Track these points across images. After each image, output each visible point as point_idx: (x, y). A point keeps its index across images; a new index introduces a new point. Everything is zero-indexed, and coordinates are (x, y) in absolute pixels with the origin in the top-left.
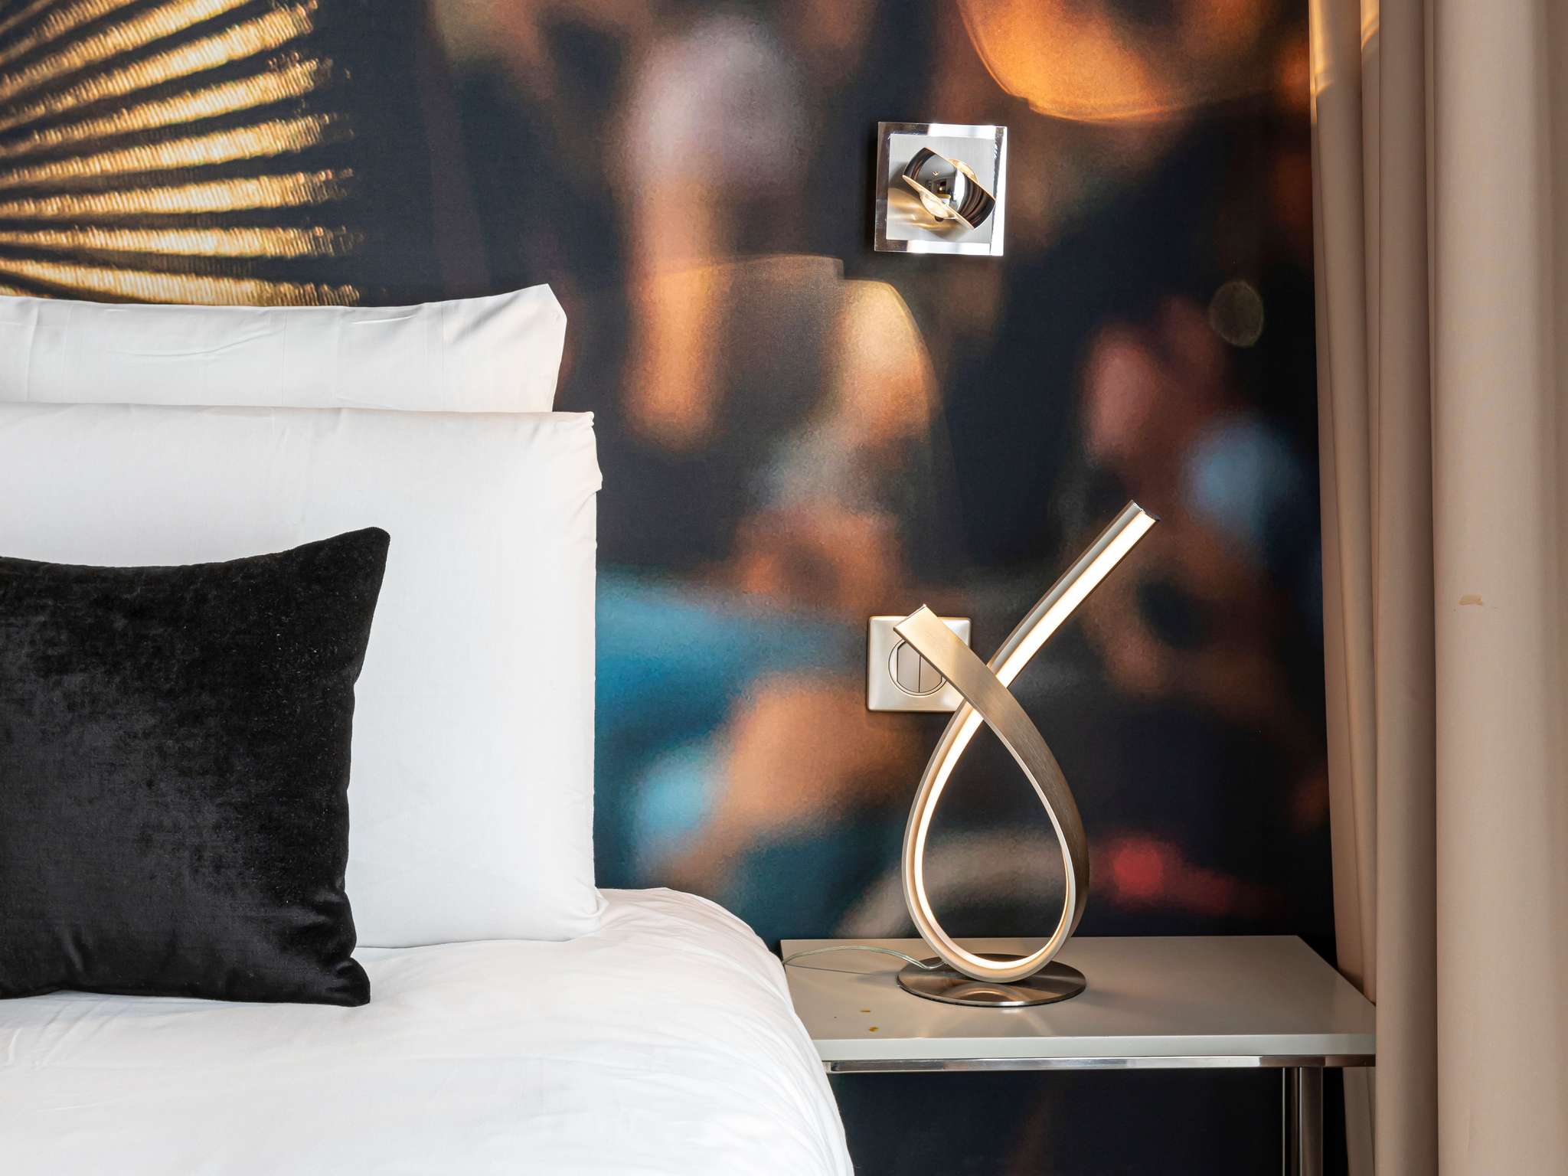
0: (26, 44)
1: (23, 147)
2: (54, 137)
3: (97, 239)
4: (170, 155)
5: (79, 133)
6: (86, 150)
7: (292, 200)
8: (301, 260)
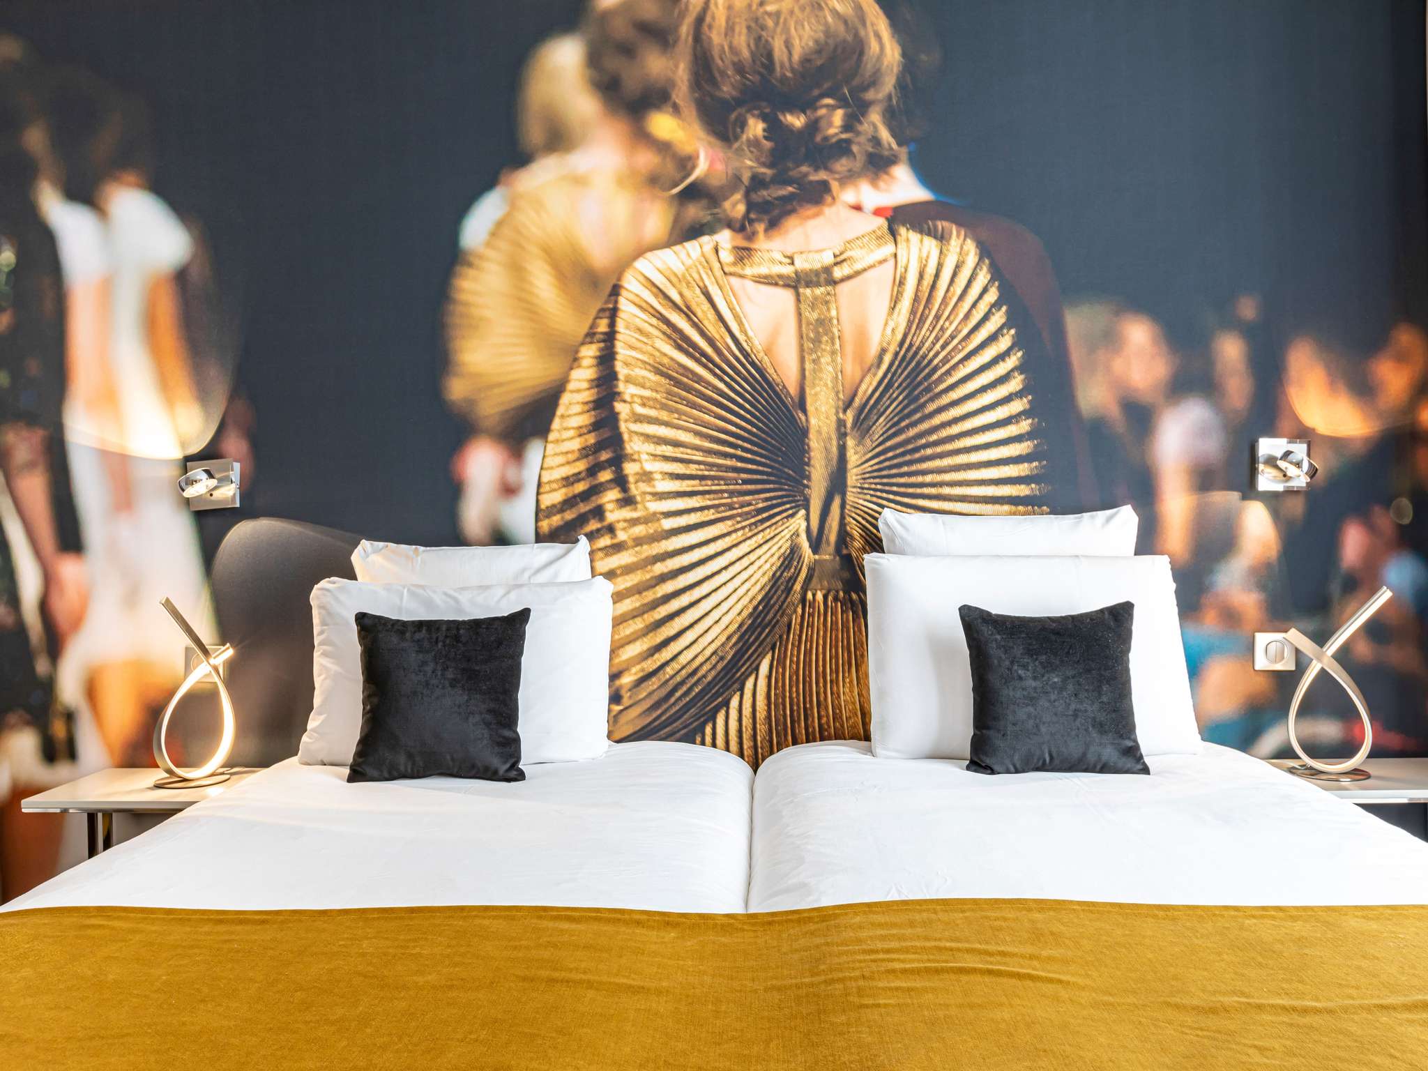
0: (918, 416)
1: (917, 455)
2: (929, 451)
3: (946, 490)
4: (975, 457)
5: (939, 449)
6: (941, 456)
7: (1023, 474)
8: (1027, 497)
